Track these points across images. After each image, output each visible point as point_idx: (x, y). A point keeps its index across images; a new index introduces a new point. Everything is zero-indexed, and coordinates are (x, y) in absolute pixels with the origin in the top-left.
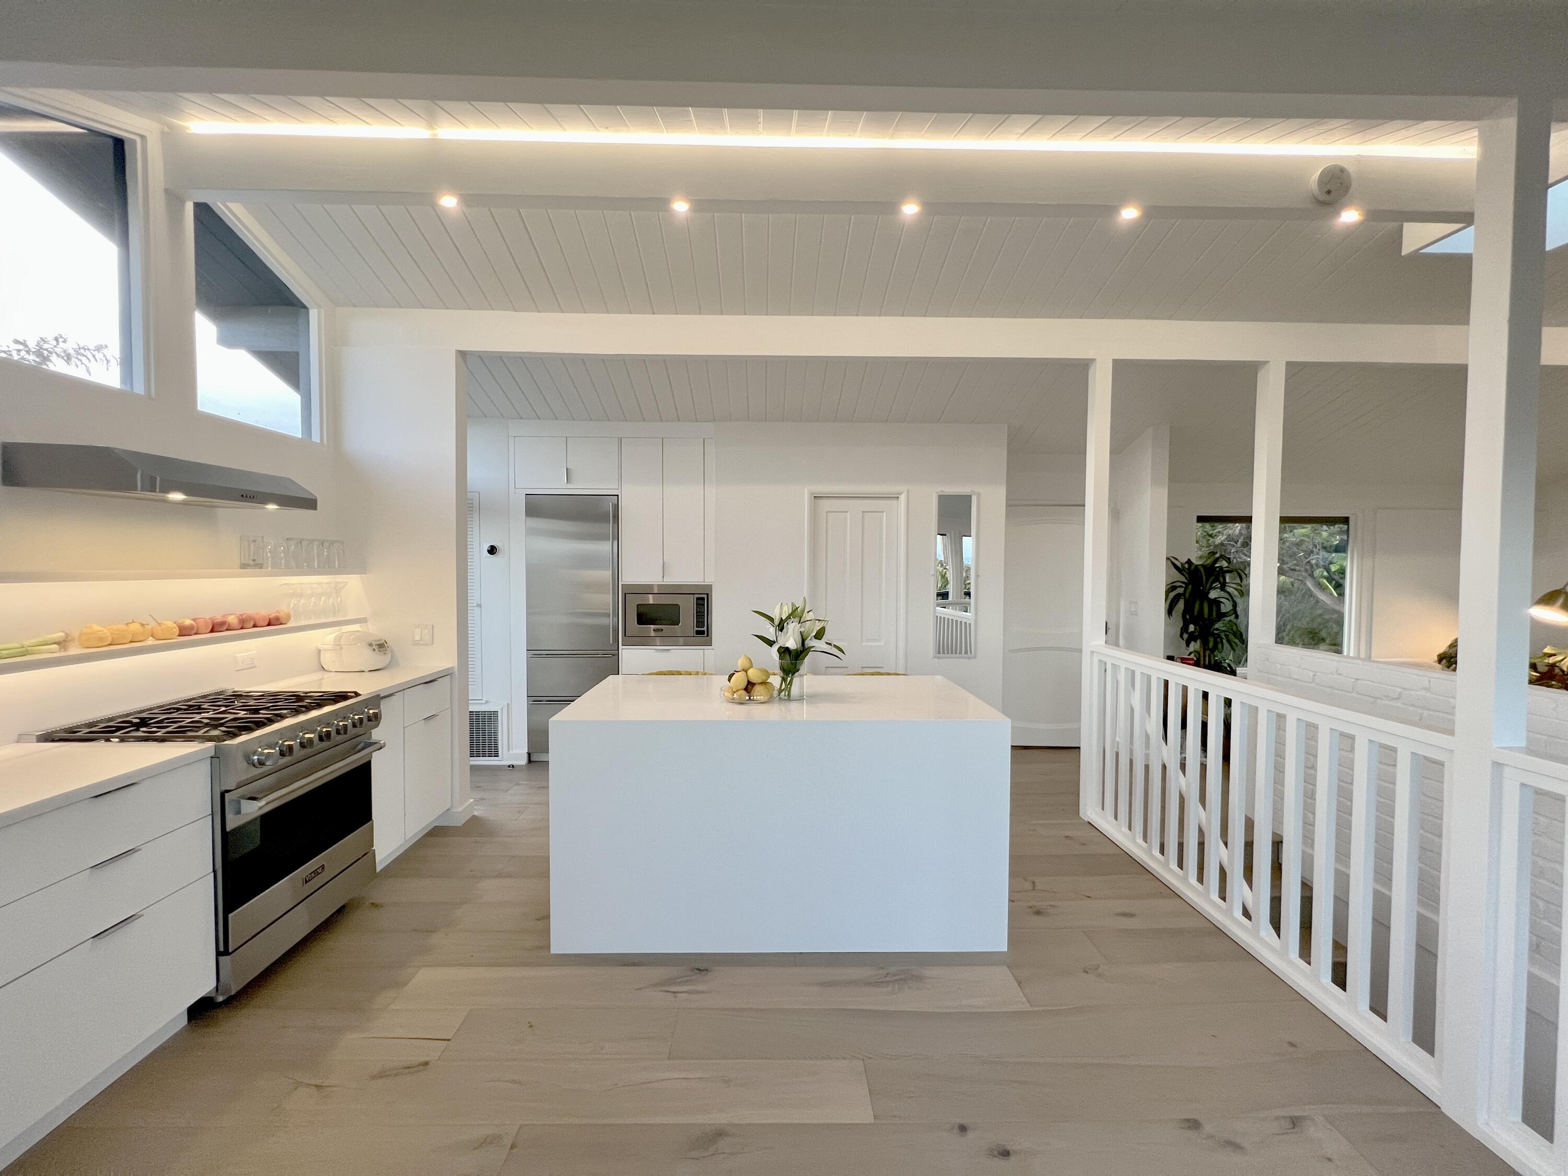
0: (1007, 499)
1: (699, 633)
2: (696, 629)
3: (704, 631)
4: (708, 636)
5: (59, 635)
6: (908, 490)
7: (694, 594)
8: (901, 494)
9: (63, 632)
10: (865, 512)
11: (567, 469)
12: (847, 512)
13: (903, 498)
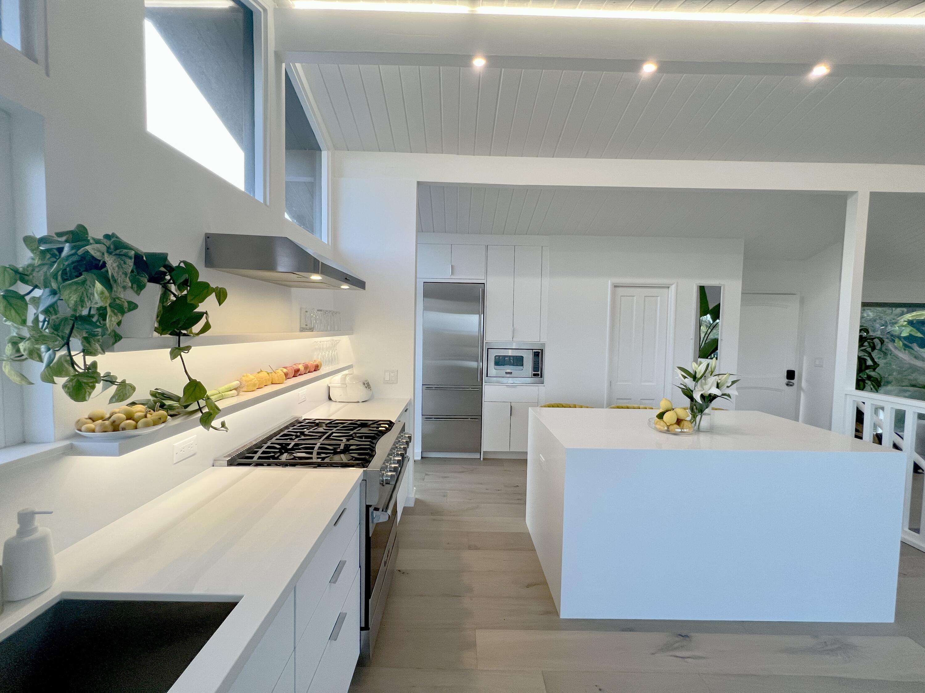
0: (742, 290)
1: (535, 375)
2: (533, 373)
3: (539, 374)
4: (541, 377)
5: (236, 383)
6: (677, 282)
7: (532, 349)
8: (672, 285)
9: (238, 380)
10: (647, 296)
11: (452, 266)
12: (634, 296)
13: (673, 288)
